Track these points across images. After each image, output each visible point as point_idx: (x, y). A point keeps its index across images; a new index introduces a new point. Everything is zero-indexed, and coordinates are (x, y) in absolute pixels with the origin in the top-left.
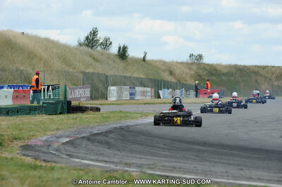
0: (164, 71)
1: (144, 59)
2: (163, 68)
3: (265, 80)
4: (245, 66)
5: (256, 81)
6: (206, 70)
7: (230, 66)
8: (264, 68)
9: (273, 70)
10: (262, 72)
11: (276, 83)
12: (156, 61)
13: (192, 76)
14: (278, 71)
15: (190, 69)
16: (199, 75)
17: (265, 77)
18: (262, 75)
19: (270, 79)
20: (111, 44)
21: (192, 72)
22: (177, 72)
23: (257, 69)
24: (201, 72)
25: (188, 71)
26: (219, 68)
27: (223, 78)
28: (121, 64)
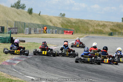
0: (48, 20)
1: (39, 14)
2: (48, 19)
3: (91, 26)
4: (83, 20)
5: (88, 27)
6: (66, 21)
7: (77, 19)
8: (91, 21)
9: (95, 22)
10: (90, 23)
11: (96, 28)
12: (44, 16)
13: (60, 23)
14: (97, 23)
15: (59, 20)
16: (63, 23)
17: (91, 25)
19: (94, 26)
20: (25, 7)
21: (60, 21)
22: (53, 21)
23: (88, 21)
24: (63, 21)
25: (58, 21)
26: (72, 20)
27: (73, 24)
28: (29, 16)
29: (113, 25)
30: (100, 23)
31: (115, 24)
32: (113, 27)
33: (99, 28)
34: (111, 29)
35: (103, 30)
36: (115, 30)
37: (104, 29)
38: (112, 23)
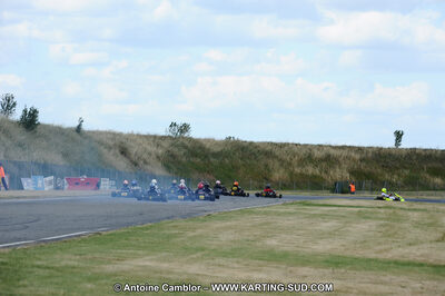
0: (110, 148)
1: (78, 129)
3: (282, 165)
4: (251, 143)
5: (267, 166)
6: (186, 147)
8: (282, 146)
9: (296, 149)
10: (277, 152)
11: (298, 170)
12: (101, 133)
14: (304, 151)
15: (158, 146)
16: (172, 155)
17: (282, 161)
18: (277, 157)
19: (290, 164)
20: (14, 104)
21: (160, 151)
22: (134, 150)
23: (269, 148)
24: (176, 150)
25: (154, 149)
27: (212, 160)
29: (363, 156)
30: (315, 151)
31: (370, 155)
32: (363, 165)
33: (310, 170)
34: (352, 173)
35: (323, 175)
36: (369, 176)
37: (326, 172)
38: (360, 149)
